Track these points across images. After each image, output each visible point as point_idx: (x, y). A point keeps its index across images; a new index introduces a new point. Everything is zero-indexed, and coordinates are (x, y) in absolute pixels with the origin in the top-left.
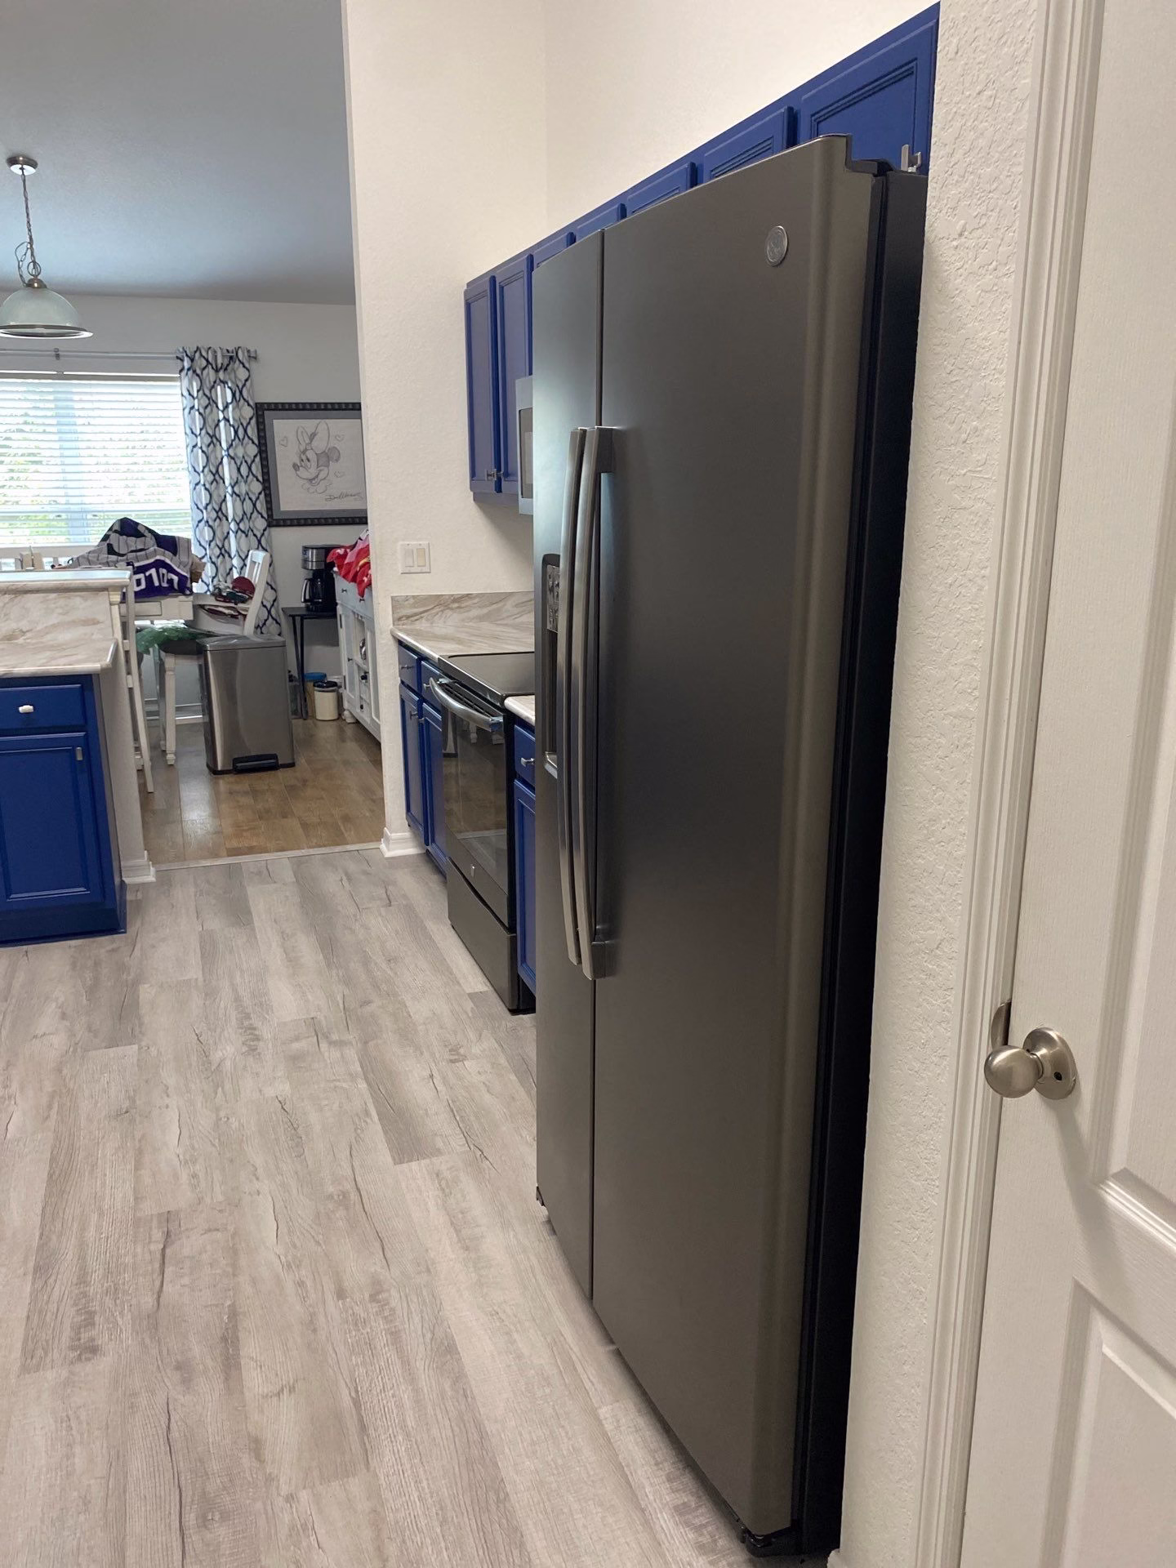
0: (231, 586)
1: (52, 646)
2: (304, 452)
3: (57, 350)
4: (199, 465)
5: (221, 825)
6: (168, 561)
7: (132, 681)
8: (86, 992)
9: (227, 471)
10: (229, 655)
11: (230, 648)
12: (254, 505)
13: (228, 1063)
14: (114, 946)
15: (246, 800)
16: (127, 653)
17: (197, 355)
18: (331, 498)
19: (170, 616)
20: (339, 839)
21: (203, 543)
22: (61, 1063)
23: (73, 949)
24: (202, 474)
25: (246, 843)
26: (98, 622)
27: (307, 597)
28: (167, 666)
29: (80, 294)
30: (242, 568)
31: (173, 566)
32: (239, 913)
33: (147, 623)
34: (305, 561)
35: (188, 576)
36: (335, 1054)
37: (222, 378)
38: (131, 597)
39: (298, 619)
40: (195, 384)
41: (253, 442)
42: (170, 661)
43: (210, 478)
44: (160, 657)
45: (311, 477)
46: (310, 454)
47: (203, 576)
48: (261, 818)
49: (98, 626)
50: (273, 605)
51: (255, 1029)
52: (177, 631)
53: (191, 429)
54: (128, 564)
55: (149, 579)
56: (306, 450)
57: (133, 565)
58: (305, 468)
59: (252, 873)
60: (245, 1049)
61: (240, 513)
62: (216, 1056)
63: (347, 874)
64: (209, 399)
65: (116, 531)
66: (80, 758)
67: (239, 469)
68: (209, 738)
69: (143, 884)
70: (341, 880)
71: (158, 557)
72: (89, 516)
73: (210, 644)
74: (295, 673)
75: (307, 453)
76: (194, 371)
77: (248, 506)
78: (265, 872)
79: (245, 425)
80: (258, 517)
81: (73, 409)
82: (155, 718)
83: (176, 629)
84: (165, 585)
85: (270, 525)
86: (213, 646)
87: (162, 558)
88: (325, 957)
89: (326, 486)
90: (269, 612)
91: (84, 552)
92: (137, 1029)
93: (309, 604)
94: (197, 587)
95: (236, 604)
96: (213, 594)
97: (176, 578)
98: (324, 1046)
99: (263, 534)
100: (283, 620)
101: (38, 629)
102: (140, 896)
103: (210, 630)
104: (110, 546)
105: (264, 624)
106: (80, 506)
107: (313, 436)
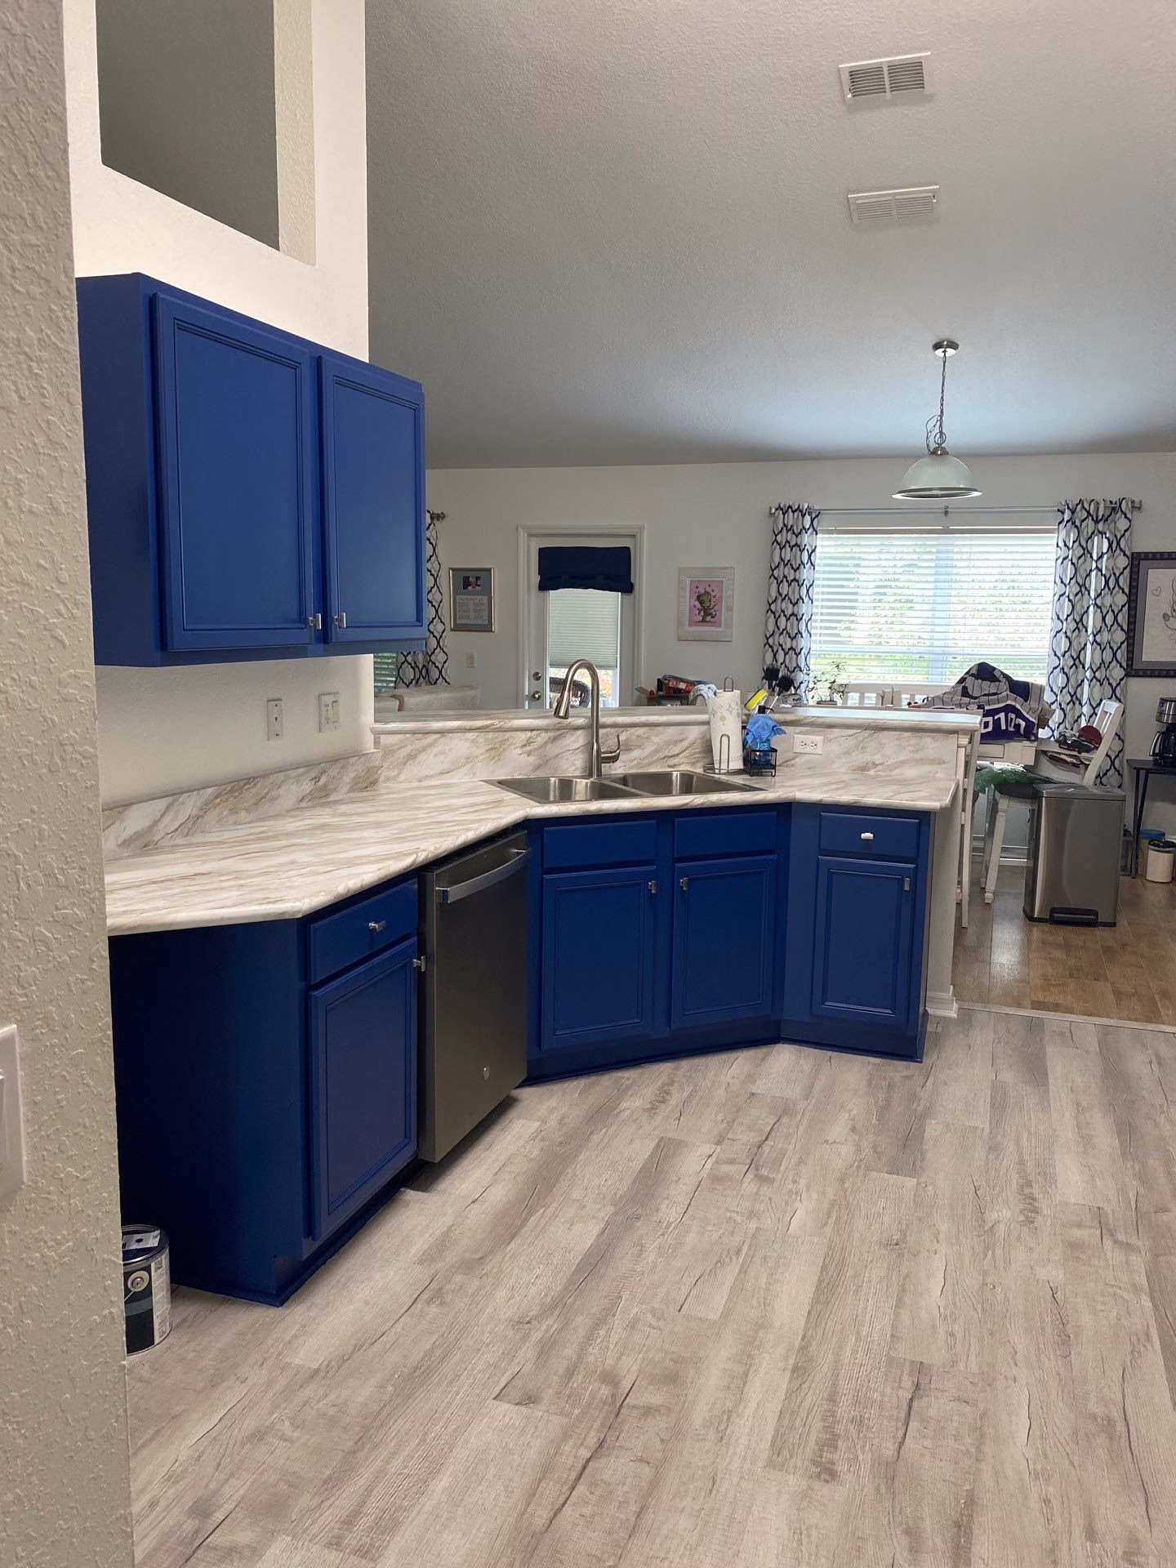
0: (1077, 734)
1: (899, 781)
3: (946, 507)
4: (1063, 614)
5: (1028, 975)
6: (1018, 706)
7: (965, 818)
8: (877, 1111)
9: (1091, 620)
10: (1063, 804)
11: (1066, 796)
12: (1115, 655)
13: (1002, 1227)
14: (909, 1073)
15: (1059, 954)
16: (965, 790)
17: (1079, 506)
19: (1011, 759)
20: (1153, 1016)
21: (1055, 690)
22: (845, 1174)
23: (871, 1067)
24: (1065, 622)
25: (1051, 999)
26: (944, 763)
27: (1157, 751)
28: (1000, 807)
29: (977, 457)
30: (1091, 716)
31: (1022, 711)
32: (1036, 1071)
33: (987, 763)
34: (1161, 713)
35: (1036, 722)
36: (1119, 1257)
37: (1100, 530)
38: (977, 737)
39: (1143, 773)
40: (1072, 535)
41: (1123, 592)
42: (1004, 803)
43: (1073, 626)
44: (994, 795)
47: (1050, 723)
48: (1071, 975)
49: (944, 766)
50: (1117, 756)
51: (1034, 1199)
52: (1015, 774)
53: (1061, 579)
54: (980, 707)
55: (997, 723)
57: (983, 708)
59: (1054, 1031)
60: (1022, 1218)
61: (1098, 661)
62: (992, 1216)
63: (1158, 1057)
64: (1084, 550)
65: (972, 675)
66: (907, 888)
67: (1104, 619)
68: (1030, 882)
69: (945, 1018)
70: (1151, 1063)
71: (1009, 702)
72: (950, 658)
73: (1047, 790)
74: (1131, 829)
76: (1074, 523)
77: (1108, 655)
78: (1068, 1034)
79: (1117, 574)
80: (1116, 666)
81: (953, 559)
82: (980, 855)
83: (1014, 772)
84: (1011, 729)
85: (1128, 675)
86: (1051, 793)
87: (1013, 703)
88: (1121, 1143)
90: (1113, 763)
91: (939, 693)
92: (918, 1163)
93: (1158, 758)
94: (1043, 733)
95: (1080, 753)
96: (1057, 741)
97: (1023, 724)
98: (1108, 1244)
99: (1119, 684)
100: (1126, 772)
101: (889, 763)
102: (940, 1029)
103: (1049, 776)
104: (965, 689)
105: (1106, 774)
106: (942, 649)
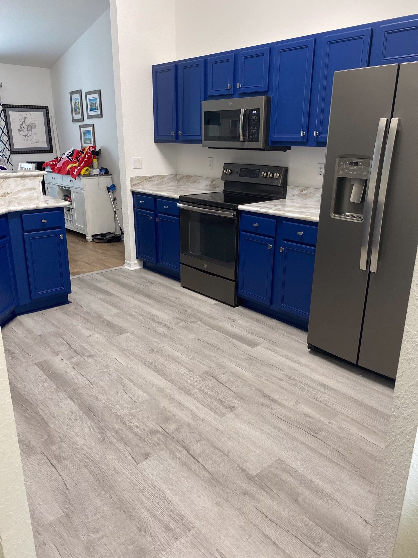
2: (22, 125)
12: (5, 146)
13: (166, 333)
18: (33, 143)
41: (3, 120)
45: (25, 135)
46: (24, 125)
49: (35, 190)
56: (23, 124)
58: (23, 131)
66: (62, 238)
75: (23, 125)
80: (7, 150)
85: (11, 154)
89: (31, 138)
99: (9, 157)
101: (14, 192)
107: (25, 119)
